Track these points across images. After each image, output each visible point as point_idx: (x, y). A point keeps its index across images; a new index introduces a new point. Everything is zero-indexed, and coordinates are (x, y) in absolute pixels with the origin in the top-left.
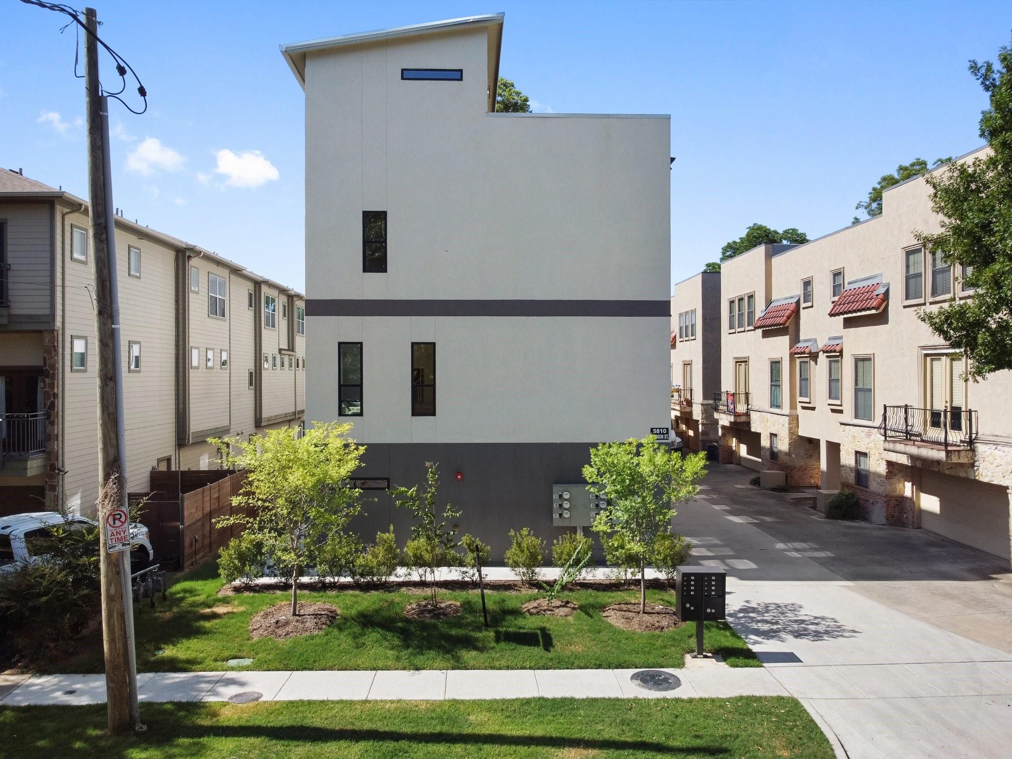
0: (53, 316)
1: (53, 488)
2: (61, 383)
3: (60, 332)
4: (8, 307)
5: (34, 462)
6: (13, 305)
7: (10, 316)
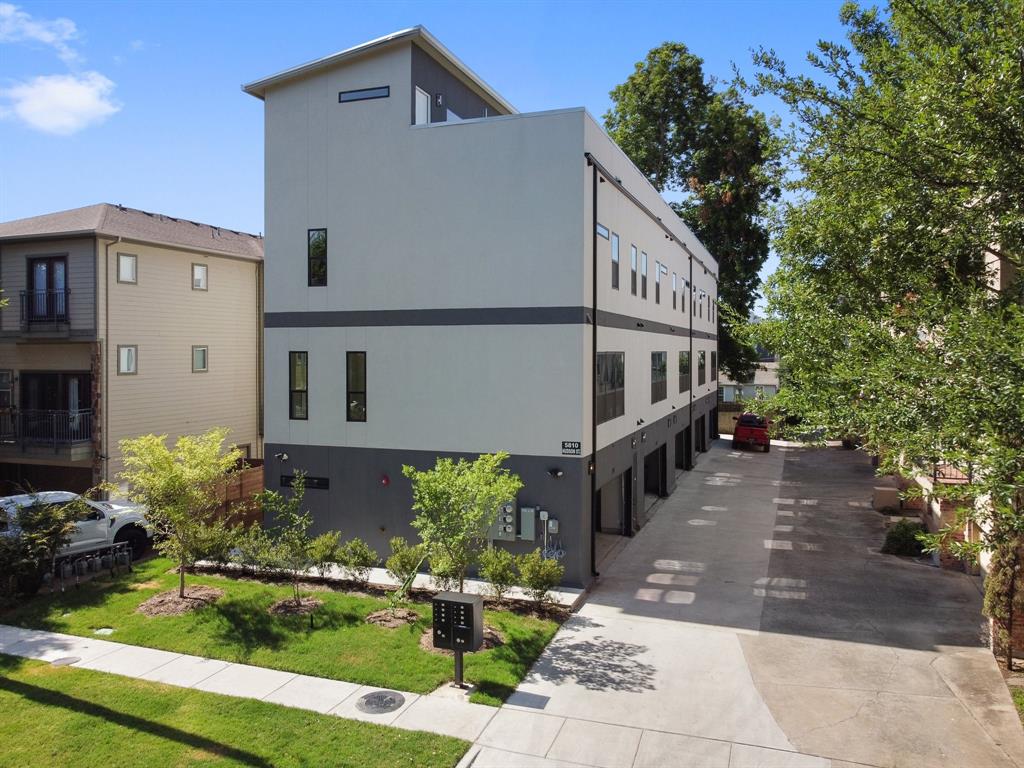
0: (95, 330)
1: (98, 471)
2: (105, 384)
3: (105, 343)
4: (69, 324)
5: (79, 450)
6: (72, 322)
7: (70, 330)
